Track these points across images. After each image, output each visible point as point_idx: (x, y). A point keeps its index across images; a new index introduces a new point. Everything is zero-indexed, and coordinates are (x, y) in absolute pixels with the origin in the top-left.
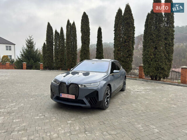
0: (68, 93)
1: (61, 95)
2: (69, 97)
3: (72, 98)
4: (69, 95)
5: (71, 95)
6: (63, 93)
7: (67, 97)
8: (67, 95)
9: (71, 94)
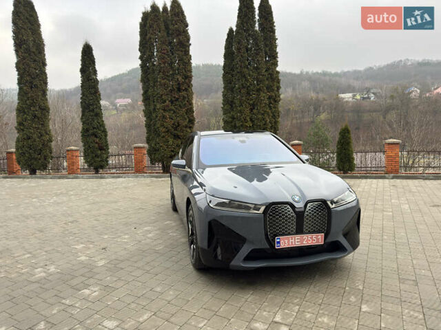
0: (300, 231)
1: (278, 243)
2: (305, 243)
3: (315, 243)
4: (305, 236)
5: (310, 236)
6: (282, 235)
7: (298, 244)
8: (298, 237)
9: (309, 233)
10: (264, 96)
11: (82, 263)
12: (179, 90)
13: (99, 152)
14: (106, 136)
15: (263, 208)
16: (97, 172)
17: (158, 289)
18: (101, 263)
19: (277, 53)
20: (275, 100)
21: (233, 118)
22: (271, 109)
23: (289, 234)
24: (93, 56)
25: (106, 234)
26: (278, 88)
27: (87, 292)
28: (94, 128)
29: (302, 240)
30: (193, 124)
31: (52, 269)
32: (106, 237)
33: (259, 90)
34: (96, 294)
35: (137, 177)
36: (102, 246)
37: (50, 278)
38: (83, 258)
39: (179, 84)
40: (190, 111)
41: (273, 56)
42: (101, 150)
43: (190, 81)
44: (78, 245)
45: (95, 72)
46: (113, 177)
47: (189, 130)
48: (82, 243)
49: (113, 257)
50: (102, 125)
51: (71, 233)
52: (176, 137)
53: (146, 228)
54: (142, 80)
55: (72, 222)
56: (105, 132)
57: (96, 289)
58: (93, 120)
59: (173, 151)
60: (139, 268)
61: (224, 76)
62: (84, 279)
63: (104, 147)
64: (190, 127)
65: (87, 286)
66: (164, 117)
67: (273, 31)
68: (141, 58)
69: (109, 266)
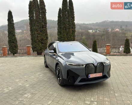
3: (100, 76)
10: (71, 30)
11: (20, 86)
12: (43, 27)
13: (15, 48)
14: (17, 42)
15: (85, 66)
16: (14, 55)
17: (51, 93)
18: (27, 86)
19: (74, 17)
20: (74, 31)
21: (61, 37)
22: (73, 34)
23: (92, 73)
24: (12, 15)
25: (25, 76)
26: (75, 28)
27: (26, 95)
28: (13, 40)
29: (96, 75)
30: (48, 39)
31: (10, 88)
32: (25, 77)
33: (69, 28)
34: (30, 96)
35: (29, 56)
36: (26, 80)
37: (11, 91)
38: (20, 84)
39: (43, 25)
40: (46, 34)
41: (73, 18)
42: (15, 47)
43: (46, 25)
44: (16, 80)
45: (13, 21)
46: (20, 57)
47: (46, 41)
48: (18, 79)
49: (31, 83)
50: (15, 39)
51: (12, 76)
52: (42, 43)
53: (38, 73)
54: (30, 24)
55: (11, 72)
56: (16, 41)
57: (29, 94)
58: (12, 37)
59: (41, 48)
60: (41, 86)
61: (58, 23)
62: (23, 91)
63: (16, 47)
64: (47, 40)
65: (25, 94)
66: (38, 36)
67: (73, 10)
68: (29, 16)
69: (31, 86)
